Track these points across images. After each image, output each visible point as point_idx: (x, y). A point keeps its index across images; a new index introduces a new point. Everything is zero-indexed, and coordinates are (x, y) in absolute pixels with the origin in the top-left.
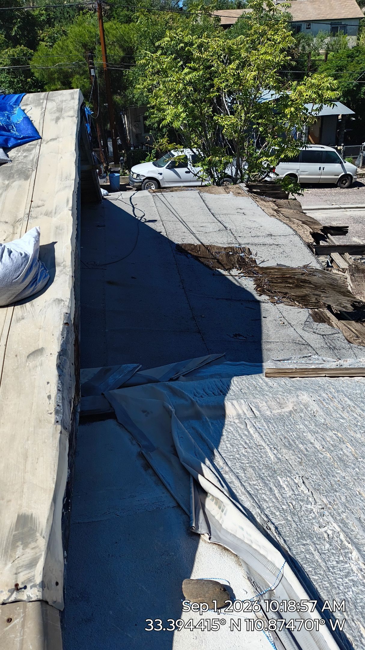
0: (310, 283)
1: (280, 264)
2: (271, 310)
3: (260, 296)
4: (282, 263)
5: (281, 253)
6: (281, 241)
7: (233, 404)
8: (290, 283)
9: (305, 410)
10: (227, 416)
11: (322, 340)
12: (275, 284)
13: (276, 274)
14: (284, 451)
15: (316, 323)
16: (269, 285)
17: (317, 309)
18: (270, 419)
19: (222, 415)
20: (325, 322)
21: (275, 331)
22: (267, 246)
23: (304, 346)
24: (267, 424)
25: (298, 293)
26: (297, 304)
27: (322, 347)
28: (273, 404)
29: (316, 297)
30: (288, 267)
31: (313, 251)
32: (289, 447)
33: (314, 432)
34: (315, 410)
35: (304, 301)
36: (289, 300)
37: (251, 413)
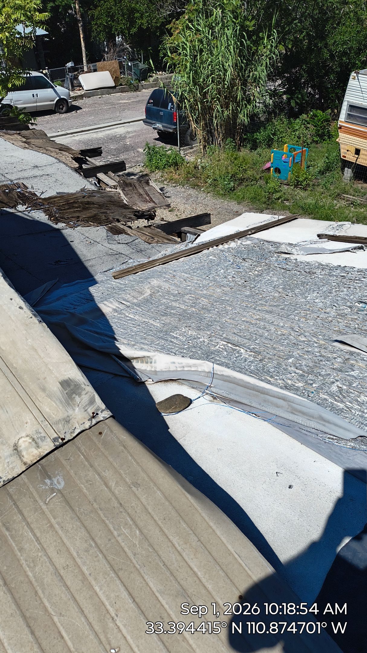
0: (93, 204)
1: (60, 192)
2: (73, 234)
3: (56, 224)
4: (61, 191)
5: (55, 182)
6: (49, 170)
7: (105, 305)
8: (77, 208)
9: (160, 290)
10: (106, 314)
11: (128, 248)
12: (64, 211)
13: (61, 201)
14: (164, 318)
15: (116, 236)
16: (60, 213)
17: (110, 224)
18: (139, 304)
19: (102, 315)
20: (122, 233)
21: (87, 251)
22: (38, 178)
23: (118, 255)
24: (139, 308)
25: (88, 215)
26: (92, 224)
27: (133, 253)
28: (135, 294)
29: (105, 214)
30: (68, 194)
31: (81, 175)
32: (165, 314)
33: (176, 301)
34: (167, 288)
35: (96, 220)
36: (83, 222)
37: (123, 306)
